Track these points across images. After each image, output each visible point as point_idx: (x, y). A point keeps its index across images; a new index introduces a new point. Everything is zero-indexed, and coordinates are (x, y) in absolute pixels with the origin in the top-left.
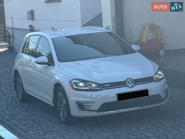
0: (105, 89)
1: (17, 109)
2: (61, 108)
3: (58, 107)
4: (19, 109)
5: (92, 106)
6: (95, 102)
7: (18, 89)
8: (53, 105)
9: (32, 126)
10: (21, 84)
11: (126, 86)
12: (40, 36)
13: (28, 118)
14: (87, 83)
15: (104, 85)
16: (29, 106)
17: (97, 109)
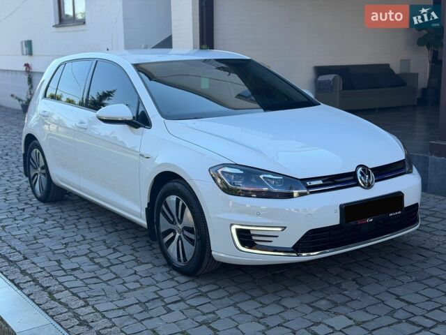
0: (311, 193)
1: (38, 220)
2: (172, 235)
3: (163, 230)
4: (43, 220)
5: (277, 236)
6: (286, 227)
7: (32, 174)
8: (144, 222)
9: (97, 278)
10: (42, 164)
11: (358, 184)
12: (95, 62)
13: (75, 249)
14: (261, 177)
15: (308, 183)
16: (63, 212)
17: (291, 246)
